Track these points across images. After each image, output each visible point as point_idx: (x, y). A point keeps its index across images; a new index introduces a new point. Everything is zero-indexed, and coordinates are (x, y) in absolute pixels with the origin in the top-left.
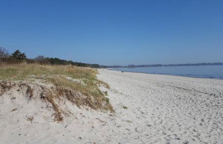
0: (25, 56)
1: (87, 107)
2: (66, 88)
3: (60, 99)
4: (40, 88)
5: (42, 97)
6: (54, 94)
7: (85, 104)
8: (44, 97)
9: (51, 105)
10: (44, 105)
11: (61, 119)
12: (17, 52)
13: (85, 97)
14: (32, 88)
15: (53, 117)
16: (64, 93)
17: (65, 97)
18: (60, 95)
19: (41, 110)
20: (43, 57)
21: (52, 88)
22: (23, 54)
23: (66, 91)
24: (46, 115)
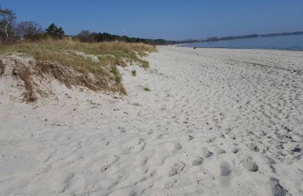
0: (63, 32)
1: (82, 87)
2: (52, 63)
3: (43, 77)
4: (14, 63)
5: (14, 74)
6: (32, 71)
7: (80, 83)
8: (15, 74)
9: (23, 83)
10: (15, 83)
11: (32, 100)
12: (52, 26)
13: (79, 75)
14: (4, 63)
15: (22, 97)
16: (49, 70)
17: (51, 74)
18: (44, 72)
19: (10, 89)
20: (88, 32)
21: (30, 62)
22: (61, 29)
23: (51, 67)
24: (14, 95)
